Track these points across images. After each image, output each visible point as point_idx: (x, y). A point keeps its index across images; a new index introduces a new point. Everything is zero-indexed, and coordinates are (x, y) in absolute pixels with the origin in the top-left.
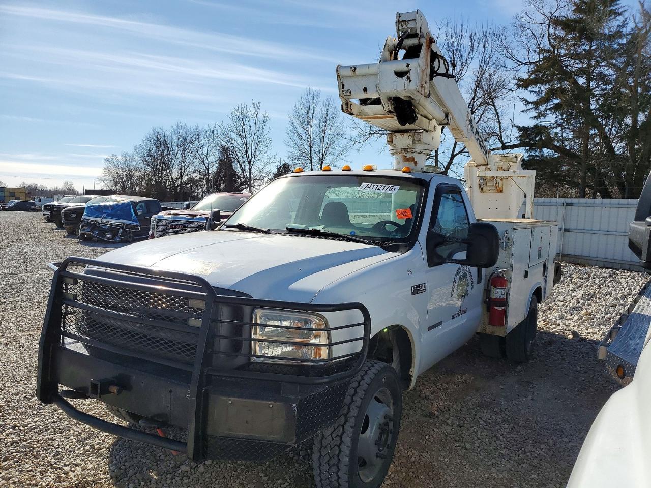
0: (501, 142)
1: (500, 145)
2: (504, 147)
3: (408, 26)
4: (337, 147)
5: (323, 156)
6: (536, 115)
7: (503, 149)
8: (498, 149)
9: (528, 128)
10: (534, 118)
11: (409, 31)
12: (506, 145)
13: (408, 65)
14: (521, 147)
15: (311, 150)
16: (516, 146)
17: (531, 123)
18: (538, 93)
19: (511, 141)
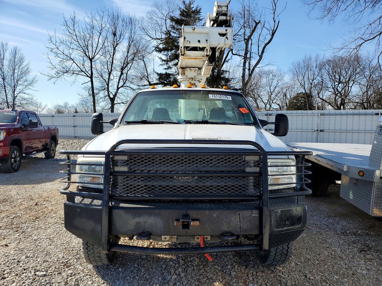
0: (148, 81)
1: (148, 83)
2: (150, 84)
3: (222, 9)
4: (26, 81)
5: (14, 87)
6: (167, 67)
7: (150, 85)
8: (147, 85)
9: (163, 74)
10: (165, 69)
11: (223, 11)
12: (151, 83)
13: (226, 30)
14: (160, 84)
15: (4, 82)
16: (157, 84)
17: (164, 72)
18: (166, 55)
19: (153, 81)
